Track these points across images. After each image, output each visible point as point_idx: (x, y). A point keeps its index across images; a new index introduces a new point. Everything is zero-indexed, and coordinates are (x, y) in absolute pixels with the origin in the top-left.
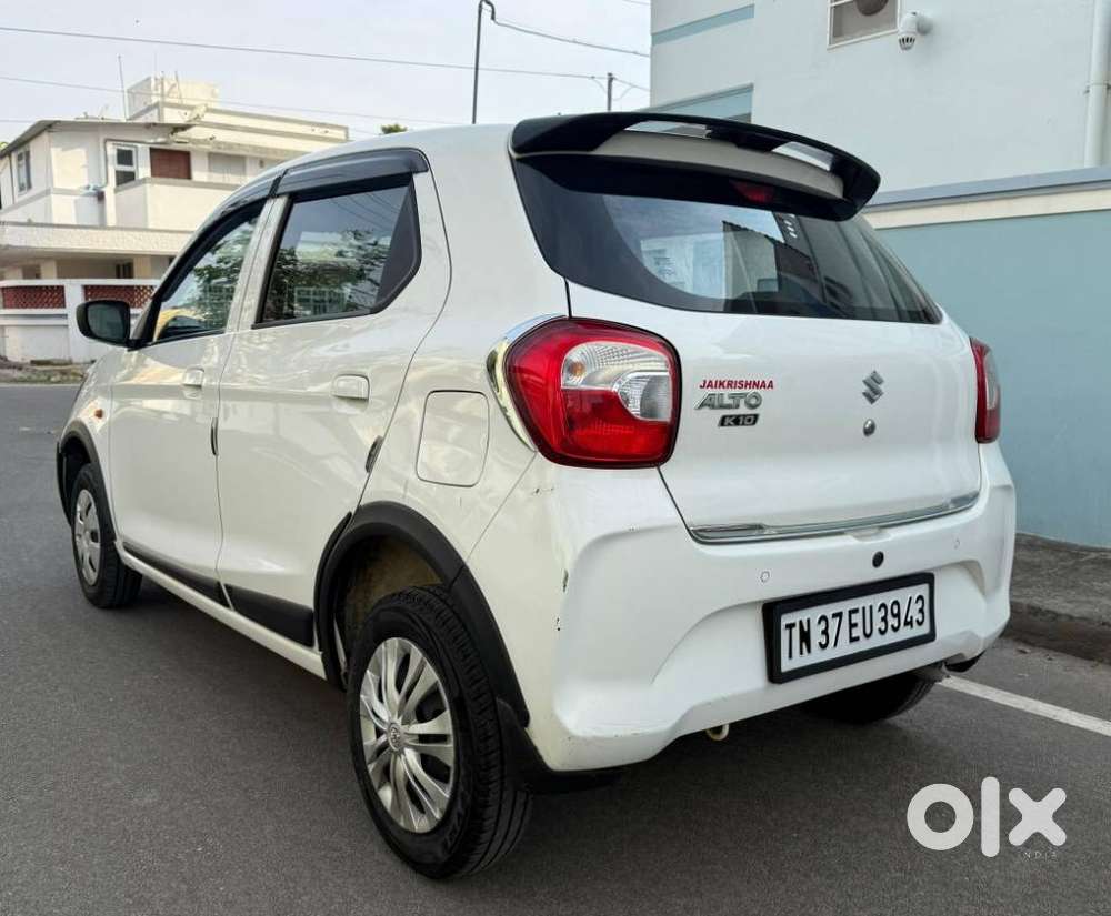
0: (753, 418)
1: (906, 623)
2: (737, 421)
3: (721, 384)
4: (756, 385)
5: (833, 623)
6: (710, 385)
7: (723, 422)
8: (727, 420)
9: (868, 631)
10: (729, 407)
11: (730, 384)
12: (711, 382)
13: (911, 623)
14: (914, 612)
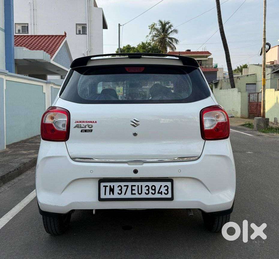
0: (91, 130)
1: (158, 193)
2: (86, 131)
3: (81, 122)
4: (91, 122)
5: (124, 188)
6: (78, 122)
7: (82, 131)
8: (83, 131)
9: (140, 192)
10: (83, 127)
11: (83, 122)
12: (78, 121)
13: (161, 193)
14: (163, 190)
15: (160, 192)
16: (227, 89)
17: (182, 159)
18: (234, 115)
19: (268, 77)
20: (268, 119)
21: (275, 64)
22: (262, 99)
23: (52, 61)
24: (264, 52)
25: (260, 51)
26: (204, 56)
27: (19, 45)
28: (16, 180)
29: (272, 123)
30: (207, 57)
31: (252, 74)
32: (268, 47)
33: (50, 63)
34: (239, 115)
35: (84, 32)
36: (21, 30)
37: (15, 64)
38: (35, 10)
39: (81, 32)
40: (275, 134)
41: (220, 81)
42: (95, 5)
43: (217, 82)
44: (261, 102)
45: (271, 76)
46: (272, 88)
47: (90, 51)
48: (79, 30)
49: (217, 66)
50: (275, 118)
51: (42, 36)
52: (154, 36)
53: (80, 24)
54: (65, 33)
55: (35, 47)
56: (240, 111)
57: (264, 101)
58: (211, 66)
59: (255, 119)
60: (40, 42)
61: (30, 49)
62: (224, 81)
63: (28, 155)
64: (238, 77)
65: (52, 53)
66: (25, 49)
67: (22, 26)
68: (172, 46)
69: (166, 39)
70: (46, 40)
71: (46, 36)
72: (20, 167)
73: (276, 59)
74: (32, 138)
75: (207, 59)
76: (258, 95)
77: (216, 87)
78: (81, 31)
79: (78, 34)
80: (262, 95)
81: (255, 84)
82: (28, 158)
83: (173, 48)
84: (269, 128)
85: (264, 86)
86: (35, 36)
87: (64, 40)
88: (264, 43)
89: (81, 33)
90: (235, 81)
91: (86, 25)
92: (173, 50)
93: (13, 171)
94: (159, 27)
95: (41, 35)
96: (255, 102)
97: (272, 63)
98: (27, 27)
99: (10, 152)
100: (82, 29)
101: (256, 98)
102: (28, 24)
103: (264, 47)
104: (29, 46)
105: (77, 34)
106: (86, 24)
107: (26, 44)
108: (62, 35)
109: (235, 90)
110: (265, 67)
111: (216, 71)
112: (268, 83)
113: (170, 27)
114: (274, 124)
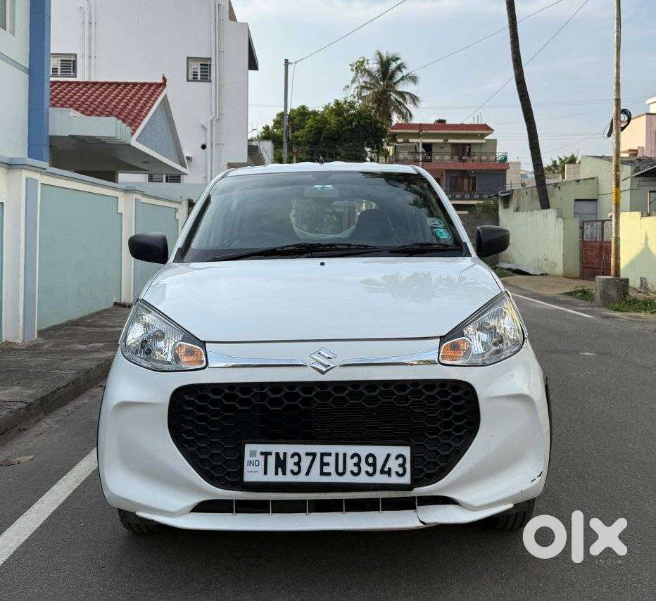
16: (532, 211)
18: (547, 271)
19: (625, 185)
20: (627, 281)
21: (639, 155)
22: (614, 235)
23: (134, 142)
24: (617, 128)
25: (608, 129)
26: (476, 134)
27: (57, 102)
28: (70, 407)
29: (635, 289)
30: (482, 136)
31: (589, 179)
32: (626, 119)
33: (129, 145)
34: (559, 270)
35: (205, 75)
36: (59, 68)
37: (50, 146)
38: (93, 24)
39: (199, 77)
40: (642, 315)
41: (515, 192)
42: (232, 17)
43: (507, 194)
44: (610, 242)
45: (631, 182)
46: (635, 211)
47: (218, 120)
48: (195, 71)
49: (506, 159)
50: (641, 279)
51: (111, 84)
52: (362, 87)
53: (195, 59)
54: (164, 79)
55: (95, 110)
56: (562, 262)
57: (617, 239)
58: (492, 158)
59: (596, 280)
60: (106, 98)
61: (83, 113)
62: (523, 192)
63: (90, 352)
64: (555, 185)
65: (133, 123)
66: (73, 113)
67: (62, 60)
68: (404, 111)
69: (390, 95)
70: (120, 93)
71: (118, 84)
72: (78, 379)
73: (643, 144)
74: (92, 316)
75: (484, 141)
76: (603, 226)
77: (506, 206)
78: (199, 74)
79: (190, 81)
80: (613, 225)
81: (595, 200)
82: (93, 359)
83: (406, 115)
84: (630, 302)
85: (617, 205)
86: (95, 84)
87: (160, 93)
88: (617, 110)
89: (199, 79)
90: (549, 192)
91: (211, 61)
92: (406, 120)
93: (65, 387)
94: (374, 66)
95: (107, 83)
96: (596, 242)
97: (634, 153)
98: (74, 62)
99: (47, 346)
100: (201, 68)
101: (599, 232)
102: (76, 55)
103: (617, 118)
104: (80, 106)
105: (188, 80)
106: (211, 58)
107: (74, 103)
108: (156, 84)
109: (551, 213)
110: (619, 162)
111: (505, 170)
112: (625, 198)
113: (399, 68)
114: (639, 292)
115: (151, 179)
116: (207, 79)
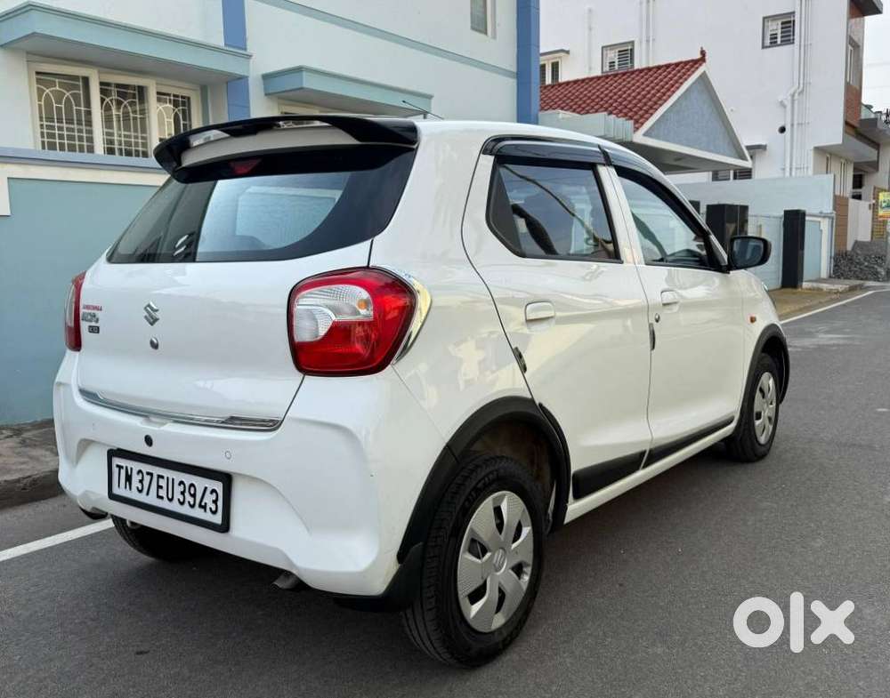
1: (201, 506)
5: (147, 478)
9: (170, 497)
13: (204, 507)
14: (209, 499)
15: (203, 504)
17: (234, 422)
23: (639, 138)
33: (632, 142)
35: (786, 36)
36: (616, 60)
39: (779, 40)
47: (801, 92)
48: (773, 32)
53: (775, 17)
54: (703, 53)
65: (646, 114)
66: (563, 114)
67: (620, 51)
78: (779, 35)
79: (767, 47)
87: (694, 72)
89: (779, 42)
91: (794, 16)
98: (632, 50)
100: (782, 28)
102: (633, 42)
105: (764, 47)
106: (794, 12)
108: (692, 61)
115: (716, 177)
116: (789, 40)
